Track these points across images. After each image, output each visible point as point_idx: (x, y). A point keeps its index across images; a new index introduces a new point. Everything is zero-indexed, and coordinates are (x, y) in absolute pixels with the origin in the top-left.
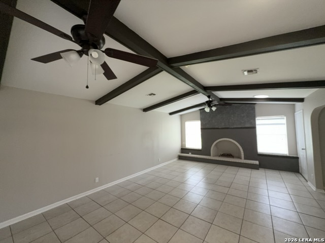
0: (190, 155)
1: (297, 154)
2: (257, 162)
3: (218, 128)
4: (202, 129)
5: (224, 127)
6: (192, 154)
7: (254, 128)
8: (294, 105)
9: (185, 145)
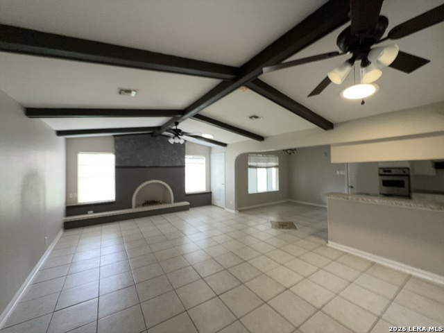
0: (91, 215)
1: (210, 190)
2: (187, 203)
3: (145, 167)
4: (117, 168)
5: (152, 165)
6: (95, 212)
7: (183, 167)
8: (210, 148)
9: (76, 198)
